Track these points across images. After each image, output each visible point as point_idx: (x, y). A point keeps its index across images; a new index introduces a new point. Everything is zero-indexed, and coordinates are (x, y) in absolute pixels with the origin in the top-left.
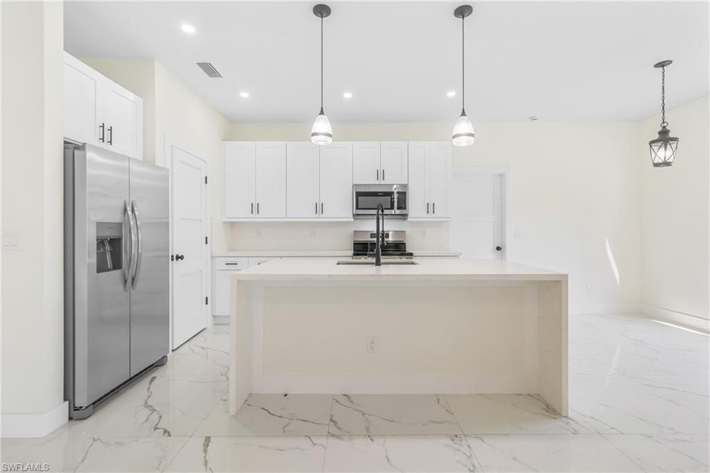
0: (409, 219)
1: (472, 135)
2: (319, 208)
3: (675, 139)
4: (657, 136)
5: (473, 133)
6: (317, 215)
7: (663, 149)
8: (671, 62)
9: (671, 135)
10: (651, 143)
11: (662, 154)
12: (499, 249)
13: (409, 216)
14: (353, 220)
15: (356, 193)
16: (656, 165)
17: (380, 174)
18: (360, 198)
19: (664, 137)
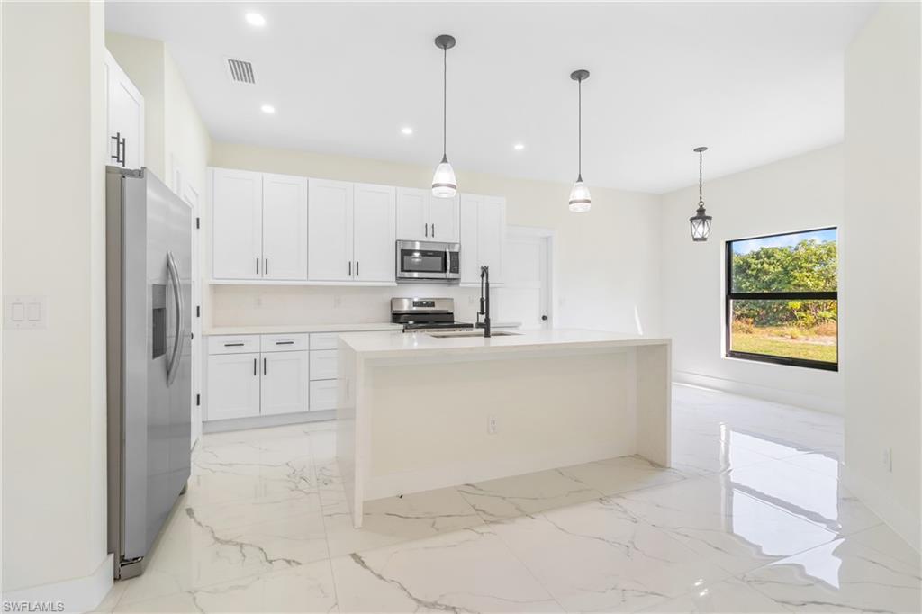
0: (461, 285)
1: (588, 201)
2: (353, 269)
3: (710, 218)
4: (695, 214)
5: (589, 198)
6: (350, 278)
7: (701, 225)
8: (706, 148)
9: (707, 214)
10: (692, 219)
11: (700, 230)
12: (544, 318)
13: (462, 280)
14: (396, 284)
15: (402, 251)
16: (696, 240)
17: (429, 229)
18: (405, 257)
19: (701, 216)
